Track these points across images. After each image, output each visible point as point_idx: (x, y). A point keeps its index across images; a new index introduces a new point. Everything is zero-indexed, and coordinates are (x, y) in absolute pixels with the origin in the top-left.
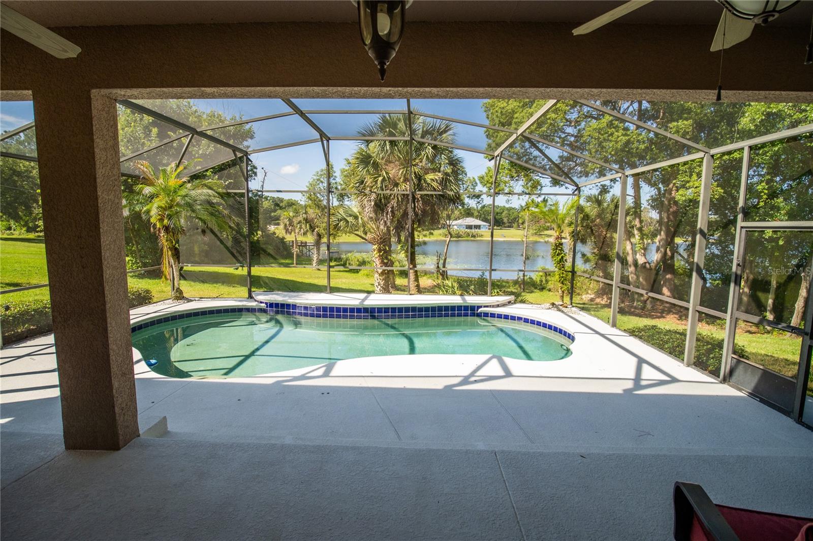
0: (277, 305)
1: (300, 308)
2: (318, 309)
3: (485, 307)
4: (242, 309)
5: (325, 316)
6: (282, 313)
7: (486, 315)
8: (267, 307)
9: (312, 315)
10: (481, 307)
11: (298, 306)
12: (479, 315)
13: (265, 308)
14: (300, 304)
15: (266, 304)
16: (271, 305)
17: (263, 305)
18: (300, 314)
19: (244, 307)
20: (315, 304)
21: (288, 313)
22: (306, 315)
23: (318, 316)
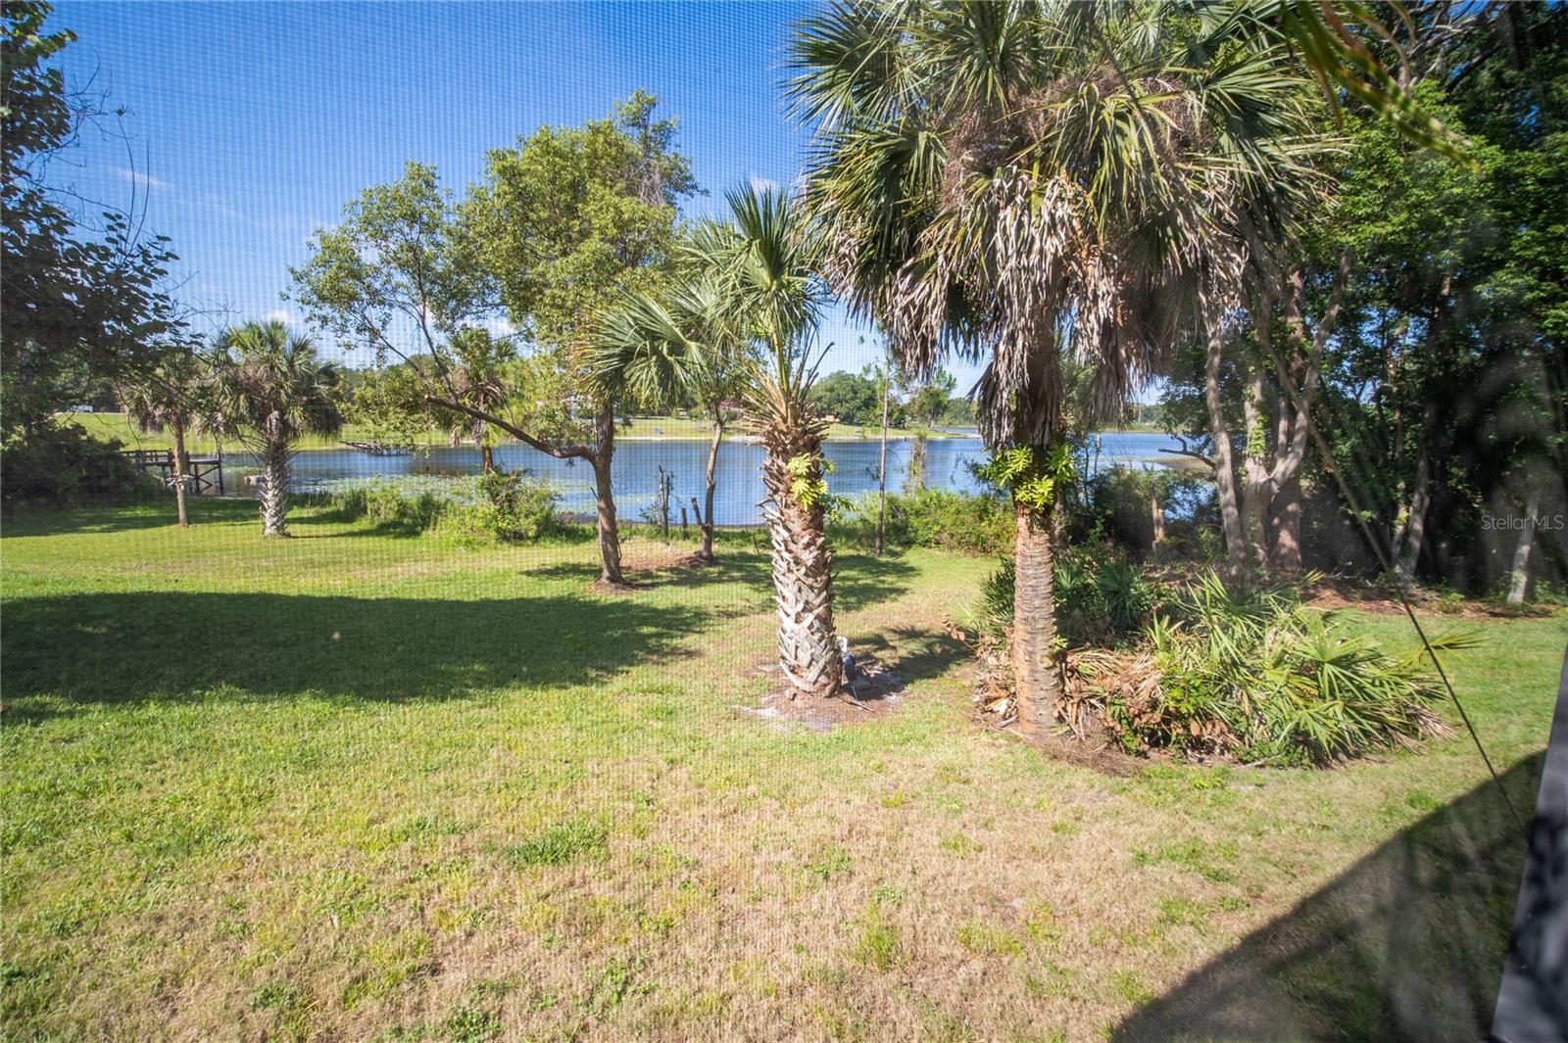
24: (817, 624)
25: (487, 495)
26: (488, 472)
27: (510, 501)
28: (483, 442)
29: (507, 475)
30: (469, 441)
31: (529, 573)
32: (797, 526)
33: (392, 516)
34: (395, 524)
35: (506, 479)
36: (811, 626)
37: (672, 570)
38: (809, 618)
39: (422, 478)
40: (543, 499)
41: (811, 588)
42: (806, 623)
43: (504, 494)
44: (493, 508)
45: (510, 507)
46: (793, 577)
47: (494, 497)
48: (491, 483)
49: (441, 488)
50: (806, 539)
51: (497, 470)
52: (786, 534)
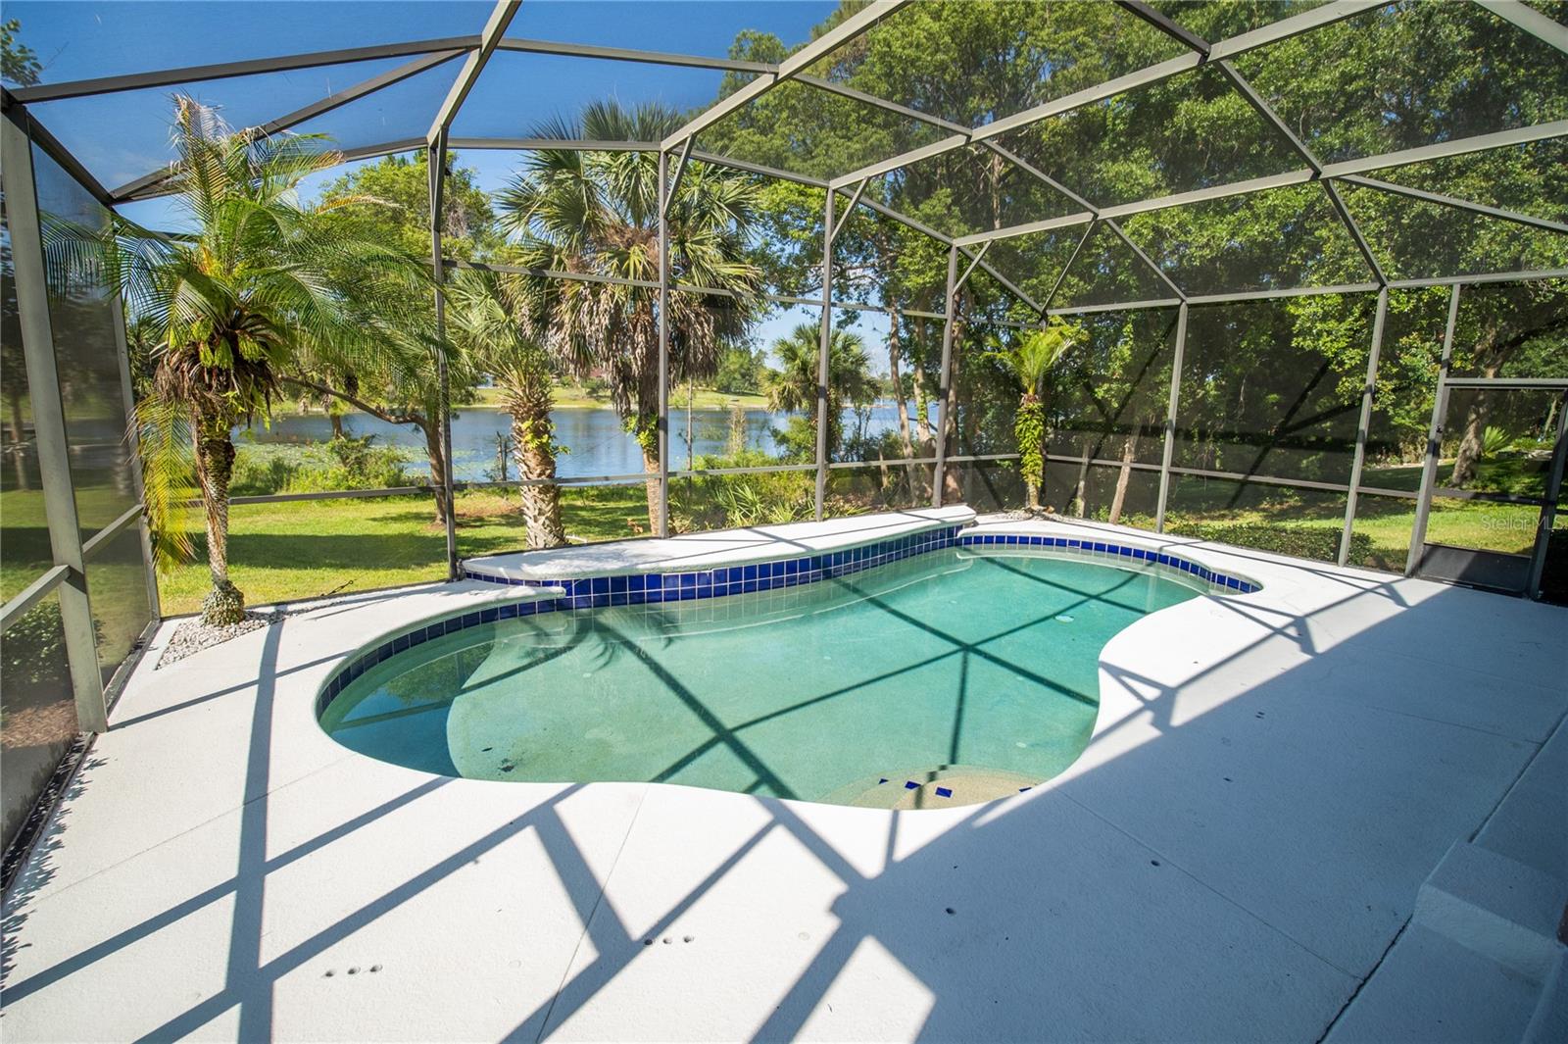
0: (601, 583)
1: (670, 581)
2: (720, 575)
3: (968, 526)
4: (495, 611)
5: (735, 590)
6: (618, 601)
7: (968, 540)
8: (569, 593)
9: (704, 594)
10: (960, 528)
11: (665, 578)
12: (958, 543)
13: (564, 596)
14: (674, 569)
15: (566, 584)
16: (583, 586)
17: (558, 591)
18: (672, 597)
19: (499, 605)
20: (711, 566)
21: (638, 600)
22: (688, 596)
23: (721, 592)
24: (547, 522)
25: (337, 459)
26: (338, 438)
27: (360, 463)
28: (331, 411)
29: (356, 440)
30: (318, 409)
31: (374, 520)
32: (533, 463)
33: (243, 480)
34: (247, 488)
35: (355, 444)
36: (543, 524)
37: (502, 516)
38: (542, 519)
39: (270, 447)
40: (391, 460)
41: (543, 501)
42: (541, 522)
43: (353, 456)
44: (343, 470)
45: (360, 468)
46: (531, 494)
47: (344, 460)
48: (341, 447)
49: (291, 455)
50: (538, 471)
51: (346, 435)
52: (525, 468)
